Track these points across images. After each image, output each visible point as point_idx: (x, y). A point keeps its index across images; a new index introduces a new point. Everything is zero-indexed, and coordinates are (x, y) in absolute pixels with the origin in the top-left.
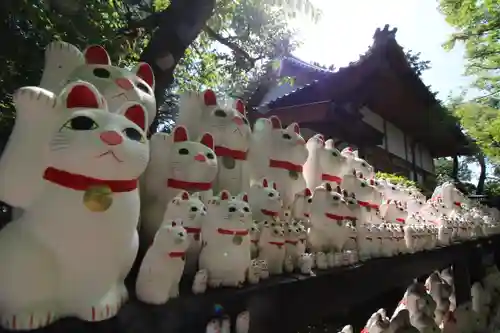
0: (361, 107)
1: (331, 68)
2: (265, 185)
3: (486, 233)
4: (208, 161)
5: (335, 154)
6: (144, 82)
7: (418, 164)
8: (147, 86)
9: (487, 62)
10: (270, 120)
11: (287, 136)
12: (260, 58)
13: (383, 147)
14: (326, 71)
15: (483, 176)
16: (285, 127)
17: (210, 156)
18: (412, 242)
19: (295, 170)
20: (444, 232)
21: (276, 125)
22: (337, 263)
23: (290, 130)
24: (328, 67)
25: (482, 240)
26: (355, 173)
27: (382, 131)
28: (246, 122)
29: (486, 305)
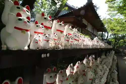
0: (83, 19)
1: (77, 7)
2: (54, 34)
3: (102, 47)
4: (42, 28)
5: (71, 29)
6: (28, 11)
7: (94, 33)
8: (29, 11)
9: (112, 9)
10: (57, 20)
11: (60, 24)
12: (58, 2)
13: (87, 29)
14: (75, 8)
15: (108, 37)
16: (60, 22)
17: (43, 27)
18: (83, 47)
19: (62, 32)
20: (92, 46)
21: (58, 22)
22: (67, 48)
23: (61, 23)
24: (76, 7)
25: (101, 49)
26: (74, 33)
27: (87, 25)
28: (51, 21)
29: (100, 61)
